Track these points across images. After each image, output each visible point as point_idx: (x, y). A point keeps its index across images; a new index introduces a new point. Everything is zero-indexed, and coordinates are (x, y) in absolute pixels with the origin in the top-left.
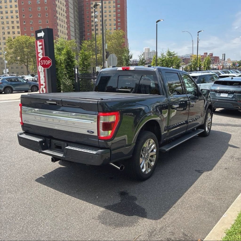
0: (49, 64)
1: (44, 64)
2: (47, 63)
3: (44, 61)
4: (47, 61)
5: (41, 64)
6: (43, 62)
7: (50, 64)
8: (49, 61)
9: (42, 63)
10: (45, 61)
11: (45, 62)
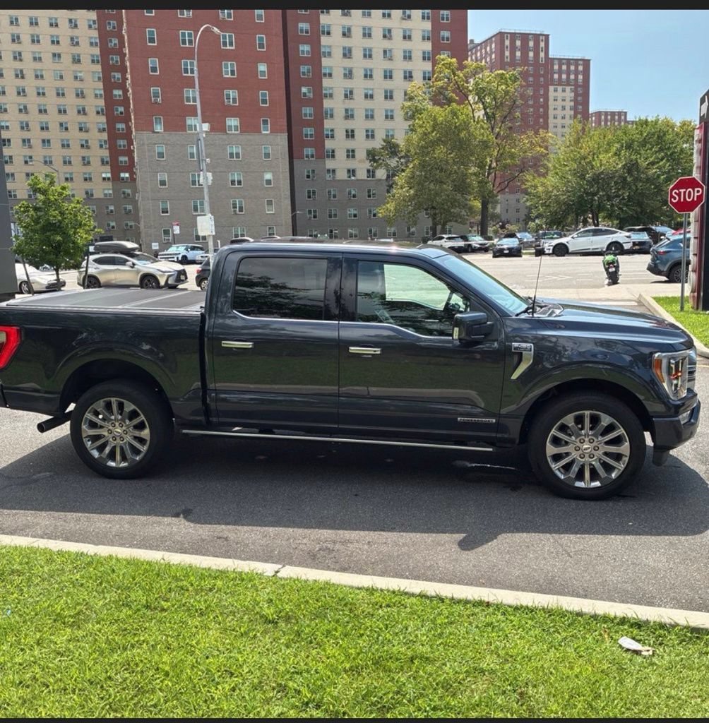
0: (695, 199)
1: (682, 200)
2: (689, 198)
3: (682, 191)
4: (690, 192)
5: (673, 200)
6: (679, 194)
7: (700, 198)
8: (696, 189)
9: (675, 199)
10: (684, 190)
11: (685, 193)
